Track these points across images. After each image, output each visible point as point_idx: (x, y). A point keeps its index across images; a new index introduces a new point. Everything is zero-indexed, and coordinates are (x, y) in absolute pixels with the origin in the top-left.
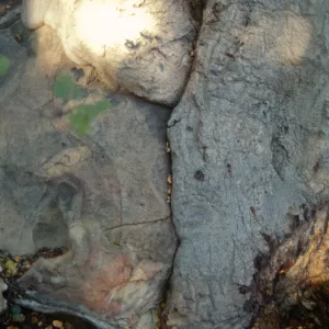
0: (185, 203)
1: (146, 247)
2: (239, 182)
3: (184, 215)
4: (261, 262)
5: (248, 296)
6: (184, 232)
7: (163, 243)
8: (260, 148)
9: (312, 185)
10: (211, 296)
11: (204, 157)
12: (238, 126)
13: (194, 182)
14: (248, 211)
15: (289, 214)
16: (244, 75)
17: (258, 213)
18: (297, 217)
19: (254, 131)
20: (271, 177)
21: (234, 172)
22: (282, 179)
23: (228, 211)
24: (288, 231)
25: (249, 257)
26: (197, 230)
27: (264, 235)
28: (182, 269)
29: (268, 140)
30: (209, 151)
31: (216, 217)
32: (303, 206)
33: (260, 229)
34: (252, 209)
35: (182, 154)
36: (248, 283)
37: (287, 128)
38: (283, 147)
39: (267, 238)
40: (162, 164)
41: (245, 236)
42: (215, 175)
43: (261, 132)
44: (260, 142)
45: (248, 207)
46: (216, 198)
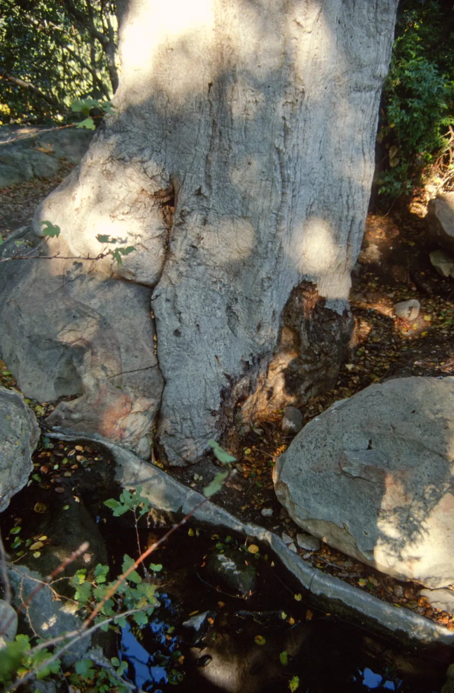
0: (168, 354)
1: (141, 388)
2: (205, 337)
3: (167, 363)
4: (224, 394)
5: (217, 417)
6: (169, 374)
7: (153, 384)
8: (219, 313)
9: (257, 340)
10: (191, 419)
11: (180, 320)
12: (203, 297)
13: (174, 338)
14: (214, 358)
15: (242, 361)
16: (204, 260)
17: (221, 359)
18: (247, 362)
19: (214, 301)
20: (228, 333)
21: (202, 330)
22: (236, 336)
23: (199, 358)
24: (242, 373)
25: (216, 390)
26: (177, 373)
27: (225, 375)
28: (169, 402)
29: (224, 308)
30: (183, 316)
31: (191, 362)
32: (251, 355)
33: (222, 371)
34: (216, 357)
35: (164, 318)
36: (217, 409)
37: (236, 299)
38: (234, 313)
39: (228, 377)
40: (149, 327)
41: (213, 376)
42: (188, 333)
43: (218, 302)
44: (219, 308)
45: (213, 355)
46: (190, 349)
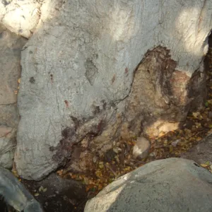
0: (23, 96)
1: (4, 118)
2: (58, 85)
3: (23, 103)
4: (65, 133)
5: (55, 152)
7: (12, 117)
8: (76, 66)
9: (111, 90)
11: (36, 70)
12: (61, 52)
14: (63, 103)
15: (93, 106)
17: (70, 104)
18: (98, 107)
19: (72, 56)
20: (83, 83)
21: (55, 80)
22: (92, 85)
23: (49, 102)
24: (91, 115)
25: (59, 130)
26: (28, 112)
27: (72, 117)
28: (20, 133)
29: (82, 62)
30: (39, 66)
31: (40, 106)
32: (103, 101)
33: (70, 113)
34: (66, 102)
35: (25, 67)
36: (55, 145)
37: (97, 56)
38: (95, 66)
39: (74, 119)
41: (58, 117)
42: (42, 81)
43: (77, 56)
44: (76, 62)
45: (63, 100)
46: (41, 94)
